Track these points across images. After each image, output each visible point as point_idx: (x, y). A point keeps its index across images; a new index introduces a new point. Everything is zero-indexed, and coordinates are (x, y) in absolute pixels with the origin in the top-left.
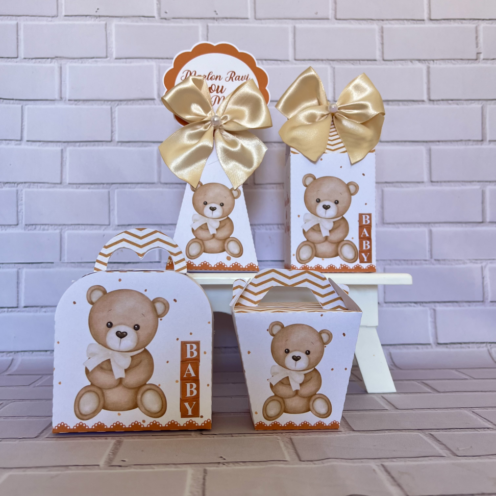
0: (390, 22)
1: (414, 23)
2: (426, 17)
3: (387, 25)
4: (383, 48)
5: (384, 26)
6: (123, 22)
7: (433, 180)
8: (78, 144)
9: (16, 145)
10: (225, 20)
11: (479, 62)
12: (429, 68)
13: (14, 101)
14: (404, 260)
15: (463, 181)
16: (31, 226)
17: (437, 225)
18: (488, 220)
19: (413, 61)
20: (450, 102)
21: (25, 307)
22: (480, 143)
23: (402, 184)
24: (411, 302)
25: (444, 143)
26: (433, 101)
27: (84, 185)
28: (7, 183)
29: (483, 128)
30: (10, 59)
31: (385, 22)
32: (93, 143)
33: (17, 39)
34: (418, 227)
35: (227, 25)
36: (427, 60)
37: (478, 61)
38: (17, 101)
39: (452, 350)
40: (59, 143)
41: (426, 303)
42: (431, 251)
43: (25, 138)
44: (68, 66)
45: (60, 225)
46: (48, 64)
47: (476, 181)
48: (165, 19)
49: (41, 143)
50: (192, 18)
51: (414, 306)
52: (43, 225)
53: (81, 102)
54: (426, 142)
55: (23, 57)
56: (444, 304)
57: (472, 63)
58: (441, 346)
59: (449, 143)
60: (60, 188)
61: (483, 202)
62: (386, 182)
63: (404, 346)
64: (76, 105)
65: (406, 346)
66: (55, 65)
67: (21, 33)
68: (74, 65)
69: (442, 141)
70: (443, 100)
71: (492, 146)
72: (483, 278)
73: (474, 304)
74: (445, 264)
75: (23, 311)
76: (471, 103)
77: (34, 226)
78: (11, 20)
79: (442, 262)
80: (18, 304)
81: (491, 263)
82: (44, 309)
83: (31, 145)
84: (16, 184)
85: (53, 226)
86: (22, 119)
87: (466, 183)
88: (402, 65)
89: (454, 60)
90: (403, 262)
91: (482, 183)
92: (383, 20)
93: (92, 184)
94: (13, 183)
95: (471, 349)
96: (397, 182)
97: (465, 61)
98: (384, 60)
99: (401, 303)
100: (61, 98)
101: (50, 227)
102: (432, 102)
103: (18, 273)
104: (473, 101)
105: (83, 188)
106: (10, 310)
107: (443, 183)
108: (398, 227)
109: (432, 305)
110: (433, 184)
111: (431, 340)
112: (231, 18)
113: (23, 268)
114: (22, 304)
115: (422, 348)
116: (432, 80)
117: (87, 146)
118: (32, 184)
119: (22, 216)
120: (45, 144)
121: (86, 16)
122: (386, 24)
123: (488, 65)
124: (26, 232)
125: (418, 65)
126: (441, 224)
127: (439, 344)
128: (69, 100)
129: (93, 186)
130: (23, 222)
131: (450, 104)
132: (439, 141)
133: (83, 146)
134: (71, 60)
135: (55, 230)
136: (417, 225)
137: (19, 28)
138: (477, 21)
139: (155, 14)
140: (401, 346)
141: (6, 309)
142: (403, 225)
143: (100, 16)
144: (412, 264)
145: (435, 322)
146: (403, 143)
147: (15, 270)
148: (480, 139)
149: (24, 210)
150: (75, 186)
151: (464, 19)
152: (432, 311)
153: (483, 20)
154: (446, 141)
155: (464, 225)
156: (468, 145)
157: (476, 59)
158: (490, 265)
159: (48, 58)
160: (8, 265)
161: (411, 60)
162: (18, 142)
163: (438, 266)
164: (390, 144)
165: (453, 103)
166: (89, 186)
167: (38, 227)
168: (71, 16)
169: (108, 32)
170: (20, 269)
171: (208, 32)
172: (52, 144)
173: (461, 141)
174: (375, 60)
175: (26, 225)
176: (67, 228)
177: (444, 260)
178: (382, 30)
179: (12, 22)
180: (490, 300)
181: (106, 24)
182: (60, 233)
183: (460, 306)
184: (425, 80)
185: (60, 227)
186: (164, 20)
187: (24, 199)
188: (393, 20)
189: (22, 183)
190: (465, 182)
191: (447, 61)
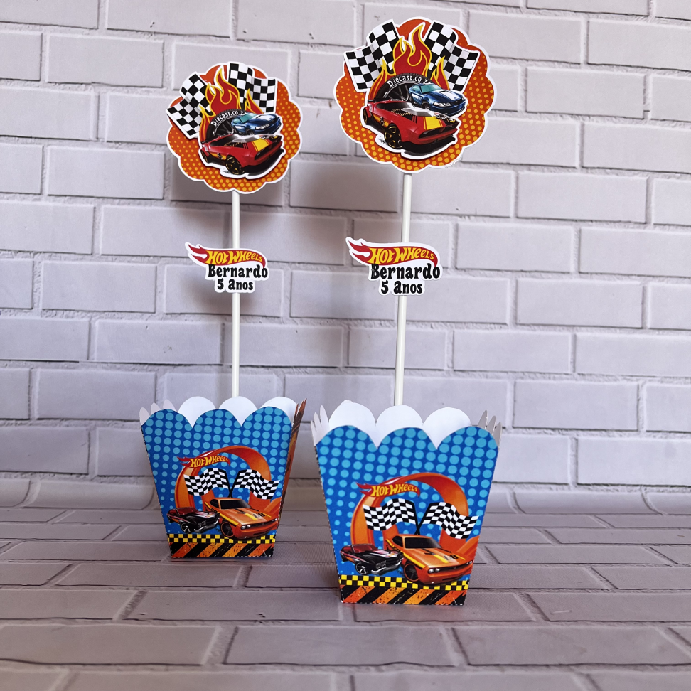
0: (537, 63)
1: (567, 67)
2: (582, 59)
3: (533, 68)
4: (526, 96)
5: (529, 68)
6: (186, 42)
7: (582, 271)
8: (117, 201)
9: (34, 200)
10: (323, 46)
11: (646, 122)
12: (583, 125)
13: (33, 140)
14: (540, 373)
15: (619, 274)
16: (51, 311)
17: (583, 328)
18: (649, 325)
19: (564, 116)
20: (608, 171)
21: (39, 419)
22: (642, 226)
23: (543, 274)
24: (547, 429)
25: (598, 223)
26: (587, 168)
27: (122, 257)
28: (20, 251)
29: (647, 208)
30: (29, 83)
31: (530, 62)
32: (138, 201)
33: (41, 55)
34: (560, 331)
35: (324, 53)
36: (581, 115)
37: (644, 121)
38: (37, 140)
39: (595, 493)
40: (90, 199)
41: (566, 430)
42: (574, 362)
43: (46, 192)
44: (108, 94)
45: (89, 311)
46: (80, 92)
47: (635, 275)
48: (244, 40)
49: (67, 198)
50: (279, 42)
51: (551, 434)
52: (66, 310)
53: (124, 145)
54: (576, 221)
55: (47, 81)
56: (589, 432)
57: (637, 123)
58: (582, 487)
59: (605, 224)
60: (91, 260)
61: (643, 303)
62: (522, 271)
63: (532, 485)
64: (117, 148)
65: (535, 485)
66: (91, 92)
67: (47, 48)
68: (117, 94)
69: (596, 221)
70: (599, 168)
71: (658, 230)
72: (638, 400)
73: (627, 433)
74: (591, 380)
75: (36, 425)
76: (634, 174)
77: (54, 311)
78: (33, 30)
79: (587, 377)
80: (29, 415)
81: (650, 381)
82: (65, 423)
83: (54, 201)
84: (32, 254)
85: (80, 313)
86: (43, 165)
87: (623, 277)
88: (550, 119)
89: (615, 117)
90: (538, 375)
91: (643, 278)
92: (527, 60)
93: (133, 256)
94: (28, 252)
95: (620, 493)
96: (536, 271)
97: (628, 120)
98: (526, 112)
99: (533, 428)
100: (97, 138)
101: (76, 313)
102: (585, 170)
103: (30, 373)
104: (636, 172)
105: (120, 261)
106: (19, 422)
107: (594, 275)
108: (535, 330)
109: (574, 433)
110: (582, 275)
111: (570, 480)
112: (330, 45)
113: (37, 367)
114: (36, 415)
115: (557, 489)
116: (586, 141)
117: (129, 204)
118: (54, 254)
119: (39, 297)
120: (73, 199)
121: (138, 31)
122: (531, 65)
123: (658, 126)
124: (44, 319)
125: (570, 121)
126: (589, 329)
127: (578, 484)
128: (108, 142)
129: (134, 259)
130: (40, 306)
131: (608, 174)
132: (592, 221)
133: (124, 204)
134: (113, 88)
135: (83, 317)
136: (558, 328)
137: (44, 41)
138: (646, 69)
139: (230, 34)
140: (530, 485)
141: (13, 422)
142: (541, 327)
143: (155, 33)
144: (550, 378)
145: (576, 456)
146: (546, 221)
147: (27, 369)
148: (644, 221)
149: (41, 290)
150: (110, 258)
151: (630, 66)
152: (574, 440)
153: (654, 68)
154: (600, 221)
155: (618, 330)
156: (628, 227)
157: (643, 119)
158: (648, 384)
159: (82, 84)
160: (17, 363)
161: (562, 114)
162: (37, 197)
163: (583, 382)
164: (529, 221)
165: (612, 173)
166: (129, 258)
167: (60, 313)
168: (117, 30)
169: (166, 54)
170: (32, 368)
171: (299, 62)
172: (82, 198)
173: (620, 221)
174: (516, 111)
175: (44, 310)
176: (98, 317)
177: (591, 375)
178: (526, 74)
179: (35, 33)
180: (646, 428)
181: (164, 44)
182: (90, 321)
183: (609, 436)
184: (578, 141)
185: (89, 315)
186: (242, 42)
187: (42, 274)
188: (541, 60)
189: (41, 252)
190: (622, 275)
191: (606, 118)
